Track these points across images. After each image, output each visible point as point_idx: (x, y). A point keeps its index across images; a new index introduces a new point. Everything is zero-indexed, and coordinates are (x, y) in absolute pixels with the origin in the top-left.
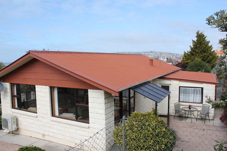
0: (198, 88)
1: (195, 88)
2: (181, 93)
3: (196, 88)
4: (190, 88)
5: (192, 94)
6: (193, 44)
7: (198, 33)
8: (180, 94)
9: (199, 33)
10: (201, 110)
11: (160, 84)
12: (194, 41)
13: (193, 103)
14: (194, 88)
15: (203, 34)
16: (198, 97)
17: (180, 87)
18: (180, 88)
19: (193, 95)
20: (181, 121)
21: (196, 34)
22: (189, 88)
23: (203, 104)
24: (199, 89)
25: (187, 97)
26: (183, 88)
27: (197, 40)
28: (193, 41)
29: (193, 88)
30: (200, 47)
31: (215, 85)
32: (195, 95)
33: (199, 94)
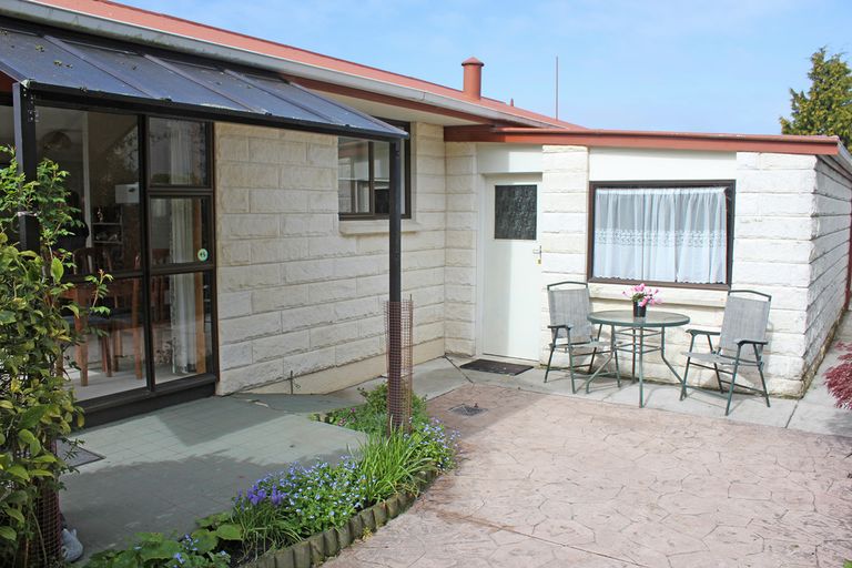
0: (707, 190)
1: (686, 191)
2: (604, 227)
3: (694, 191)
4: (657, 192)
5: (667, 228)
6: (794, 108)
7: (818, 59)
8: (597, 231)
9: (825, 60)
10: (719, 330)
11: (486, 176)
12: (798, 98)
13: (676, 285)
14: (678, 191)
15: (841, 61)
16: (705, 249)
17: (594, 186)
18: (599, 191)
19: (672, 234)
20: (581, 395)
21: (811, 65)
22: (648, 192)
23: (734, 287)
24: (714, 190)
25: (637, 249)
26: (613, 191)
27: (815, 91)
28: (795, 95)
29: (671, 192)
30: (826, 119)
31: (814, 160)
32: (686, 234)
33: (712, 230)
